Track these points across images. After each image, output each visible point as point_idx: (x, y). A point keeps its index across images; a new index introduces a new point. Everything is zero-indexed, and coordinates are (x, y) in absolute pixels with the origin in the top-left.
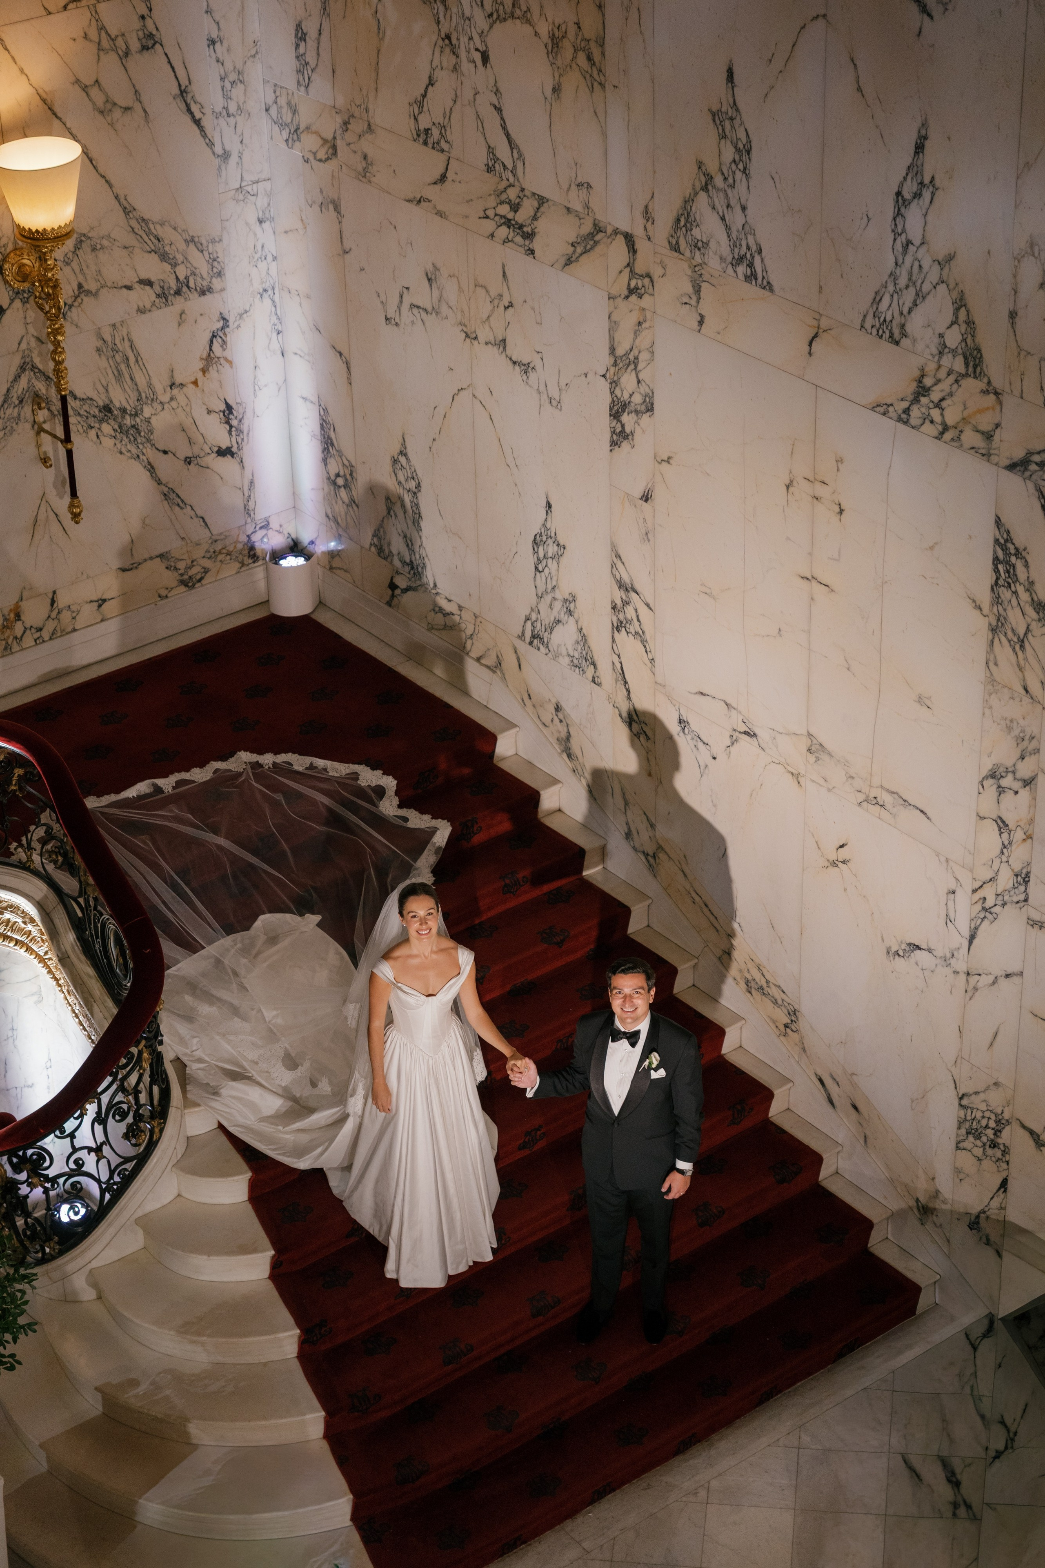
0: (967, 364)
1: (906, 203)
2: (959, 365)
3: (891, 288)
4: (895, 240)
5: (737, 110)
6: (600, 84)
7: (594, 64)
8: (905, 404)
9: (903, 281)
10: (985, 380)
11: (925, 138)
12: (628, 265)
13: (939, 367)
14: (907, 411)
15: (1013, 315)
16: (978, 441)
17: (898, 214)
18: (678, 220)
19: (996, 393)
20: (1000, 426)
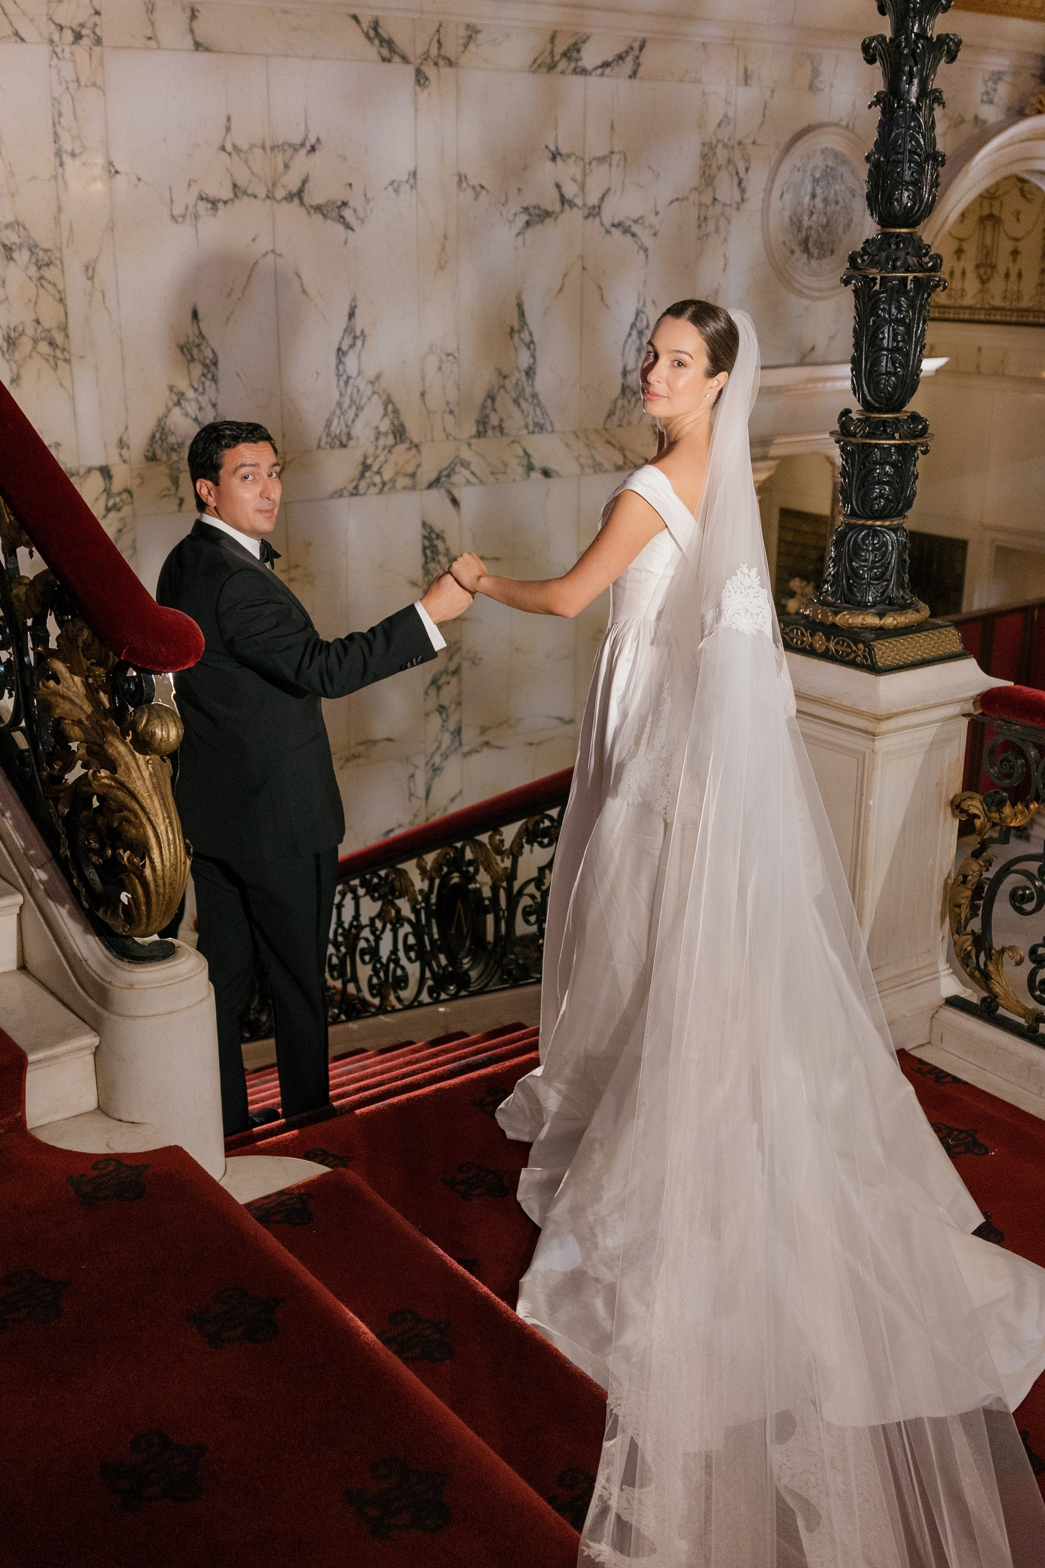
0: (395, 437)
1: (345, 353)
2: (390, 440)
3: (338, 412)
4: (338, 380)
5: (203, 337)
6: (64, 360)
7: (57, 346)
8: (354, 483)
9: (346, 404)
10: (408, 442)
11: (355, 307)
12: (105, 490)
13: (377, 447)
14: (356, 487)
15: (423, 394)
16: (407, 481)
17: (340, 362)
18: (153, 436)
19: (417, 446)
20: (419, 466)
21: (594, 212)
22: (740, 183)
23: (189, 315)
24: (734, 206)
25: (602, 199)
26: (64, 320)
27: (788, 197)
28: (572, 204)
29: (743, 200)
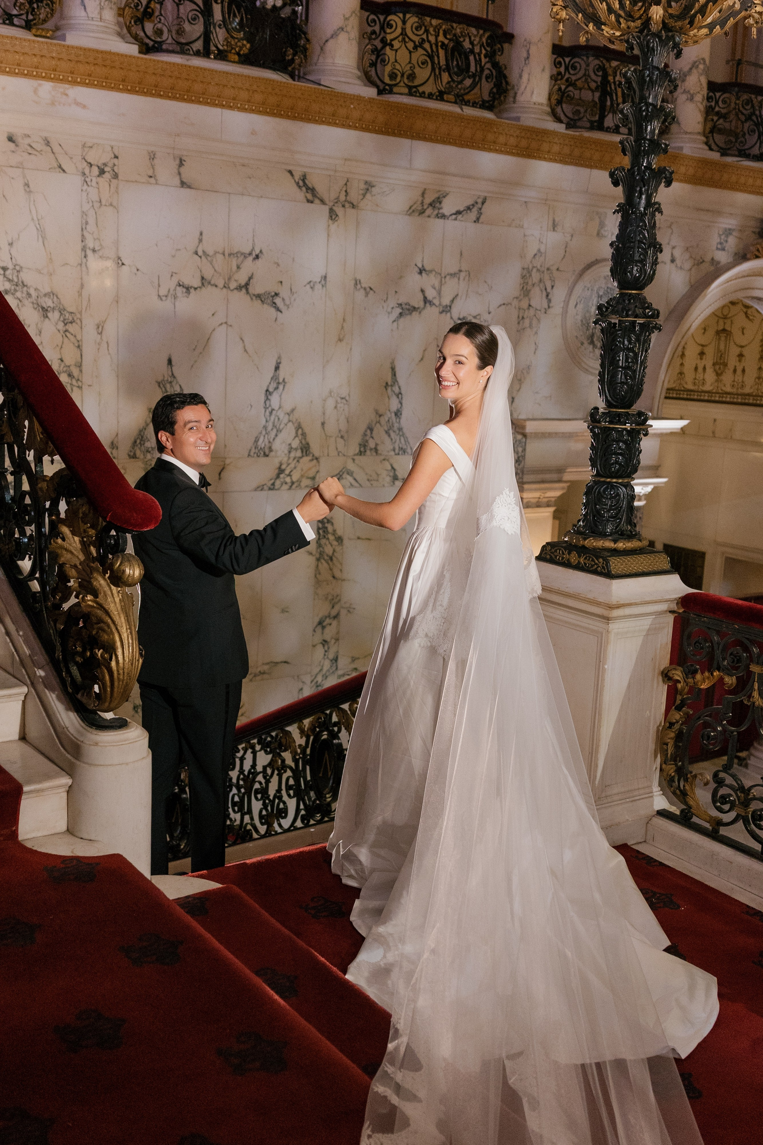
0: (302, 452)
1: (271, 394)
2: (299, 454)
3: (264, 432)
4: (265, 411)
5: (174, 377)
6: (78, 387)
7: (74, 377)
8: (272, 481)
9: (270, 427)
10: (311, 455)
11: (280, 363)
13: (289, 458)
14: (273, 484)
15: (323, 424)
16: (309, 482)
17: (267, 399)
18: (135, 442)
19: (317, 459)
20: (318, 472)
21: (447, 309)
22: (547, 296)
23: (166, 362)
24: (543, 311)
25: (452, 301)
26: (80, 360)
27: (580, 307)
28: (431, 303)
29: (549, 307)
